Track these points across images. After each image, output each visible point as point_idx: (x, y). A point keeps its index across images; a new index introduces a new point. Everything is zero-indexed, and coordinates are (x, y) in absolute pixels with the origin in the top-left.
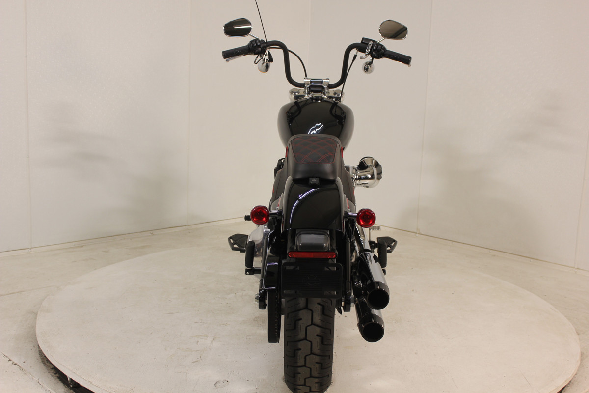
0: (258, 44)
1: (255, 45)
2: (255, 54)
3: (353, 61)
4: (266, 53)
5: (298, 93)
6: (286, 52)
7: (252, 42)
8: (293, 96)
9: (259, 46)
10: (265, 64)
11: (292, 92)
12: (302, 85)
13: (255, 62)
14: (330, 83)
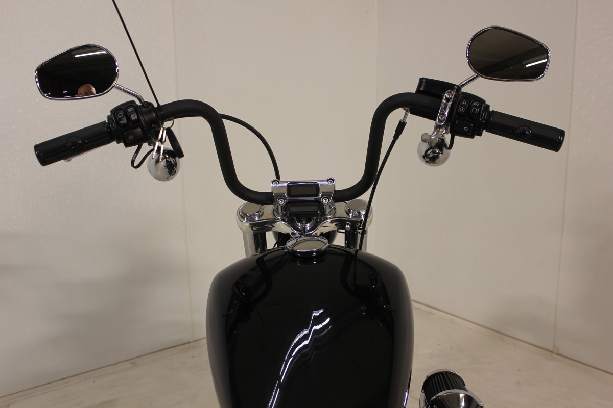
0: (134, 117)
1: (125, 121)
2: (127, 145)
3: (396, 137)
4: (162, 133)
5: (259, 217)
6: (216, 121)
7: (115, 111)
8: (247, 225)
9: (137, 123)
10: (163, 163)
11: (243, 215)
12: (267, 198)
13: (133, 162)
14: (337, 189)
